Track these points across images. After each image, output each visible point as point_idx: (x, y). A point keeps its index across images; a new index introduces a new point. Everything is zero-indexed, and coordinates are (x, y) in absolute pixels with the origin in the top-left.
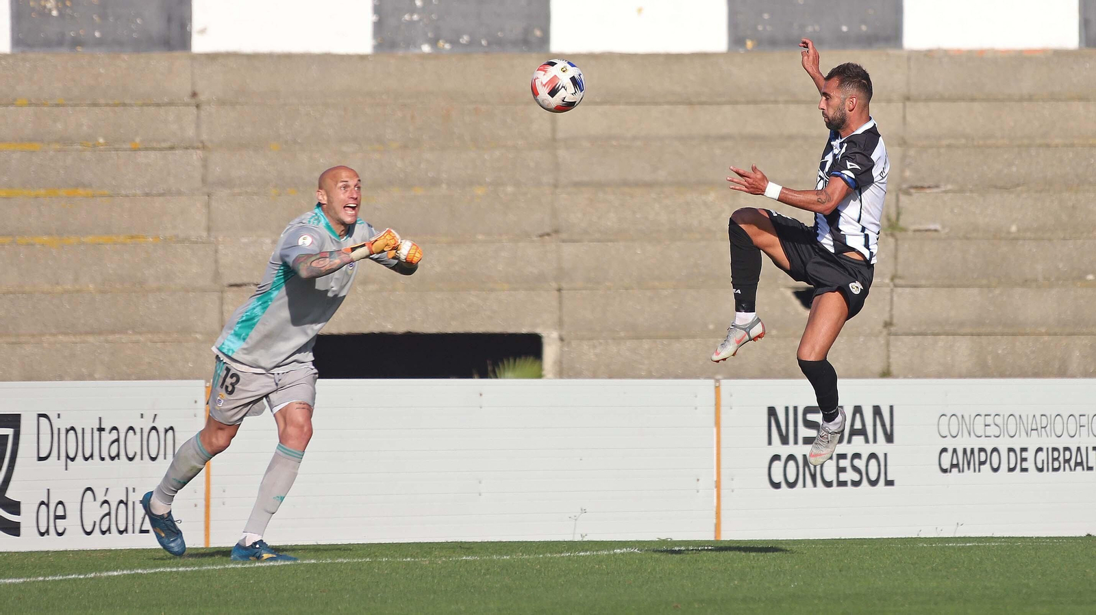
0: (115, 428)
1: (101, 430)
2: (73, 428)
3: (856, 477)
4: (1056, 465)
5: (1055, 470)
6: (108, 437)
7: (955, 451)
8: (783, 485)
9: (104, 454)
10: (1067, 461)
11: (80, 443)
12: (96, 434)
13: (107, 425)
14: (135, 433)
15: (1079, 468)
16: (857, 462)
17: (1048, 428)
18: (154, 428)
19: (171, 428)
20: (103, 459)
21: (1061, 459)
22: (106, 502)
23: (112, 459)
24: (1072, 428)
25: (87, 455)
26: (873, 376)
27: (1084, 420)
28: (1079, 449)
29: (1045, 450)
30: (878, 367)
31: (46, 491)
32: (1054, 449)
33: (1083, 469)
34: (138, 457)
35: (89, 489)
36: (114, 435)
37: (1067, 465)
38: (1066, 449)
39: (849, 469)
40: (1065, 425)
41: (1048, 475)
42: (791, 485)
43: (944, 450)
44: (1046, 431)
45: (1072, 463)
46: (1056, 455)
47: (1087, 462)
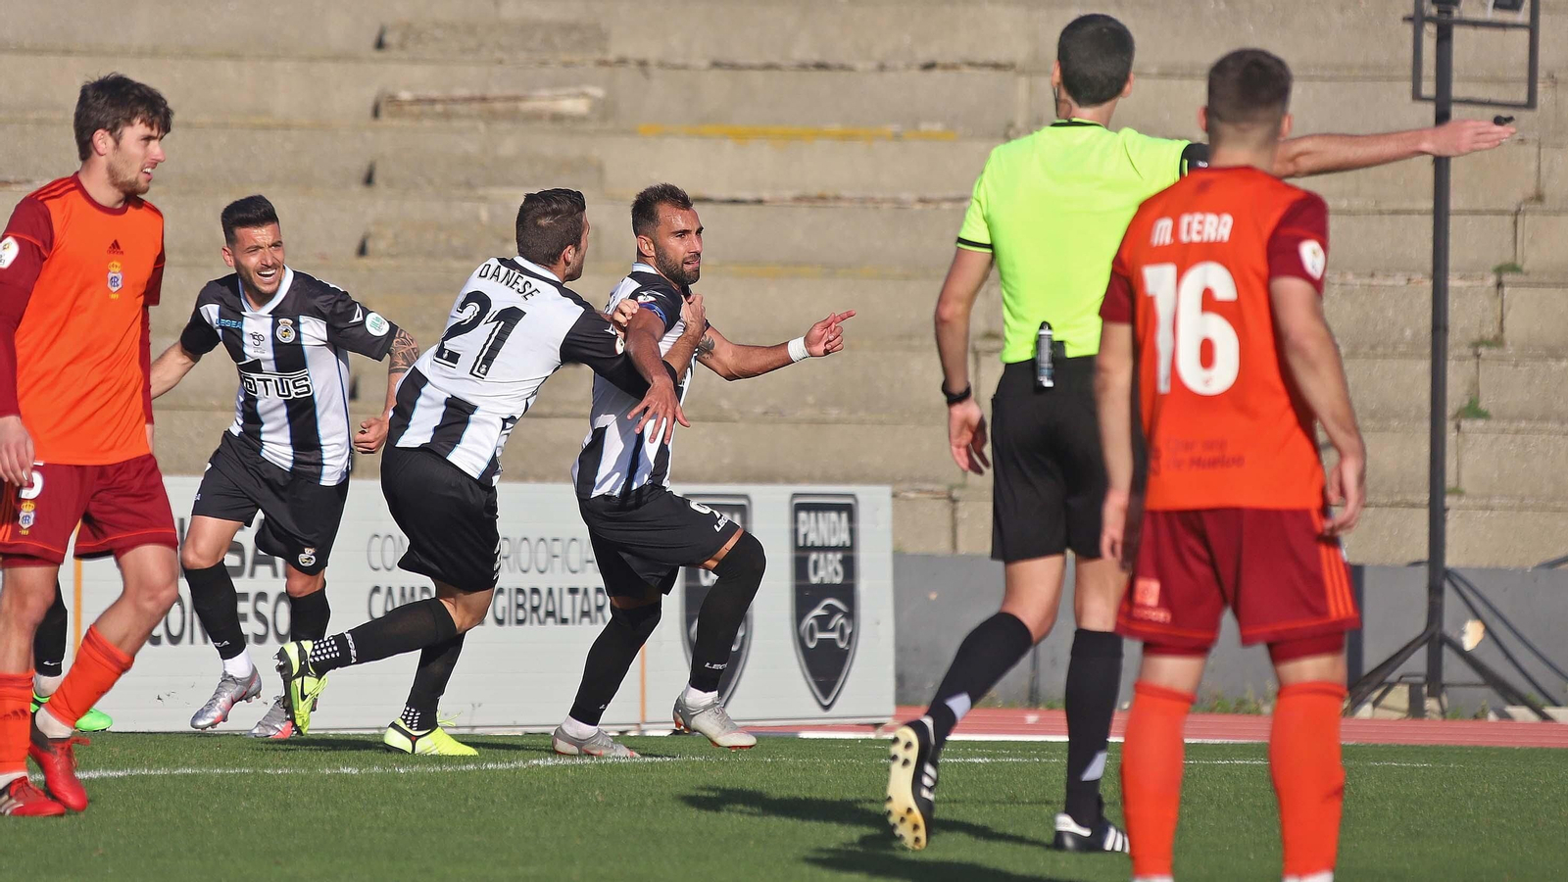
3: (260, 629)
4: (521, 614)
5: (520, 622)
7: (390, 590)
8: (164, 639)
10: (535, 609)
15: (550, 620)
16: (263, 607)
17: (511, 559)
21: (528, 606)
24: (542, 557)
27: (557, 548)
28: (550, 592)
29: (506, 591)
32: (520, 591)
33: (556, 622)
37: (534, 615)
38: (535, 591)
39: (251, 616)
40: (533, 552)
41: (510, 630)
42: (175, 640)
43: (376, 589)
44: (508, 563)
45: (542, 612)
46: (521, 598)
47: (561, 611)
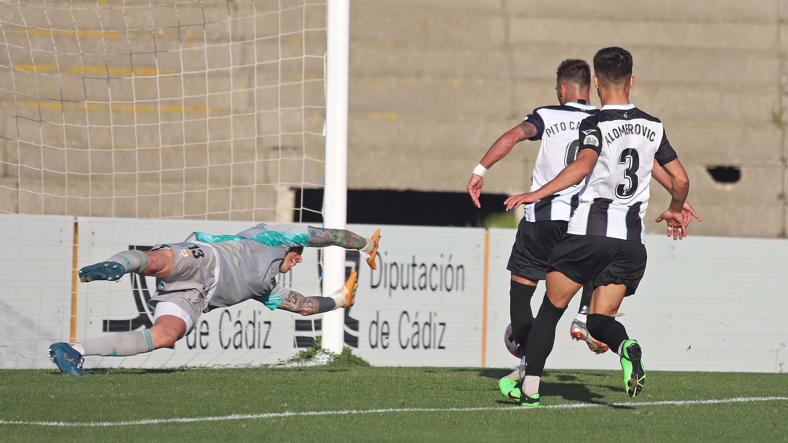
0: (423, 265)
1: (414, 265)
2: (395, 264)
6: (419, 271)
9: (416, 286)
11: (400, 275)
12: (411, 268)
13: (418, 263)
14: (437, 269)
18: (450, 266)
19: (462, 266)
20: (415, 289)
22: (416, 323)
23: (421, 288)
25: (405, 285)
26: (769, 236)
30: (777, 229)
31: (376, 313)
34: (438, 289)
35: (405, 312)
36: (423, 270)
